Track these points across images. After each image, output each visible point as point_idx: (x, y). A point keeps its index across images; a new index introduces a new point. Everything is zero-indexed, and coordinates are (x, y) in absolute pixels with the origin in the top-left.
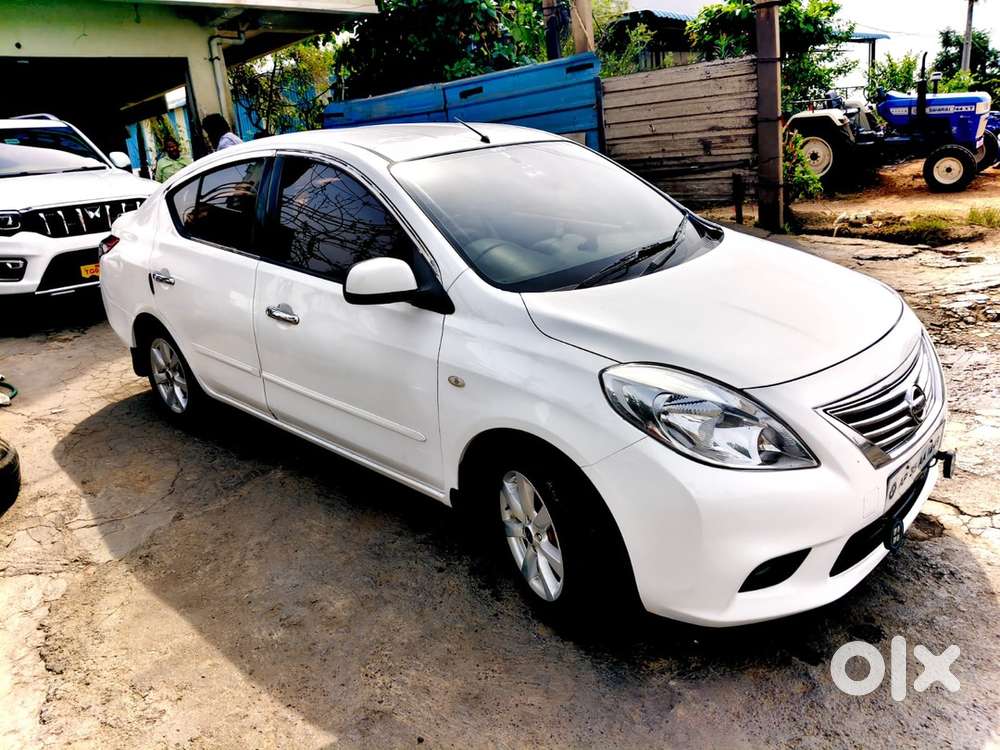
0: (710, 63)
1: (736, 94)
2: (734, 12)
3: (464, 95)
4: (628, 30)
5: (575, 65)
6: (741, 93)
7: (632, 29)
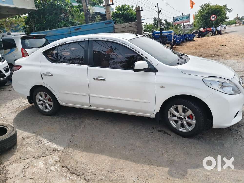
0: (126, 24)
1: (132, 30)
2: (119, 13)
3: (76, 30)
4: (95, 17)
5: (107, 22)
6: (133, 30)
7: (96, 16)
